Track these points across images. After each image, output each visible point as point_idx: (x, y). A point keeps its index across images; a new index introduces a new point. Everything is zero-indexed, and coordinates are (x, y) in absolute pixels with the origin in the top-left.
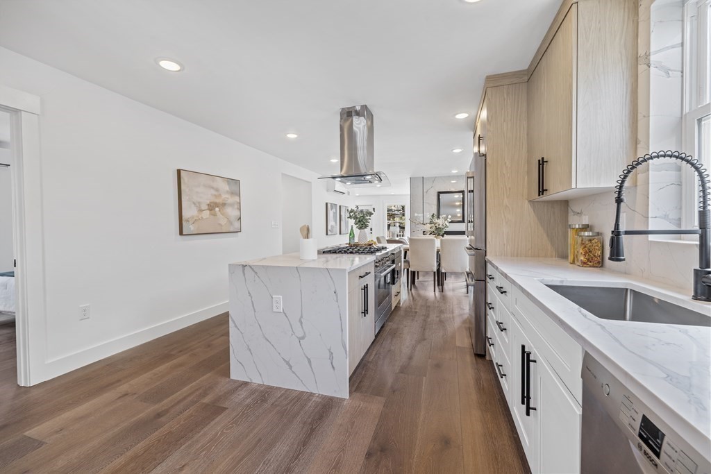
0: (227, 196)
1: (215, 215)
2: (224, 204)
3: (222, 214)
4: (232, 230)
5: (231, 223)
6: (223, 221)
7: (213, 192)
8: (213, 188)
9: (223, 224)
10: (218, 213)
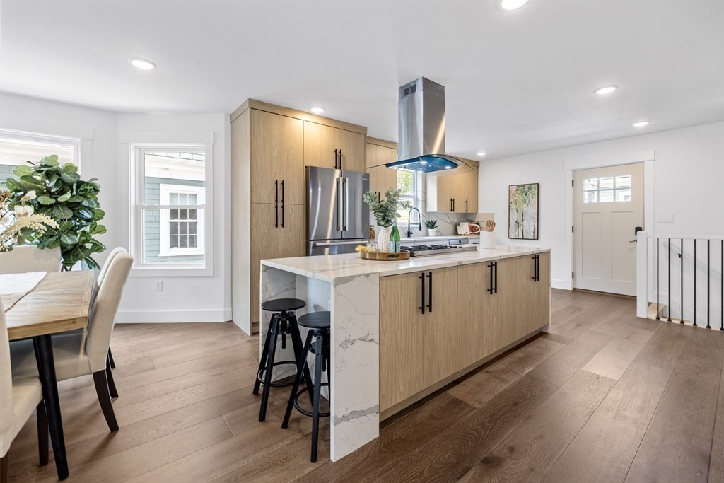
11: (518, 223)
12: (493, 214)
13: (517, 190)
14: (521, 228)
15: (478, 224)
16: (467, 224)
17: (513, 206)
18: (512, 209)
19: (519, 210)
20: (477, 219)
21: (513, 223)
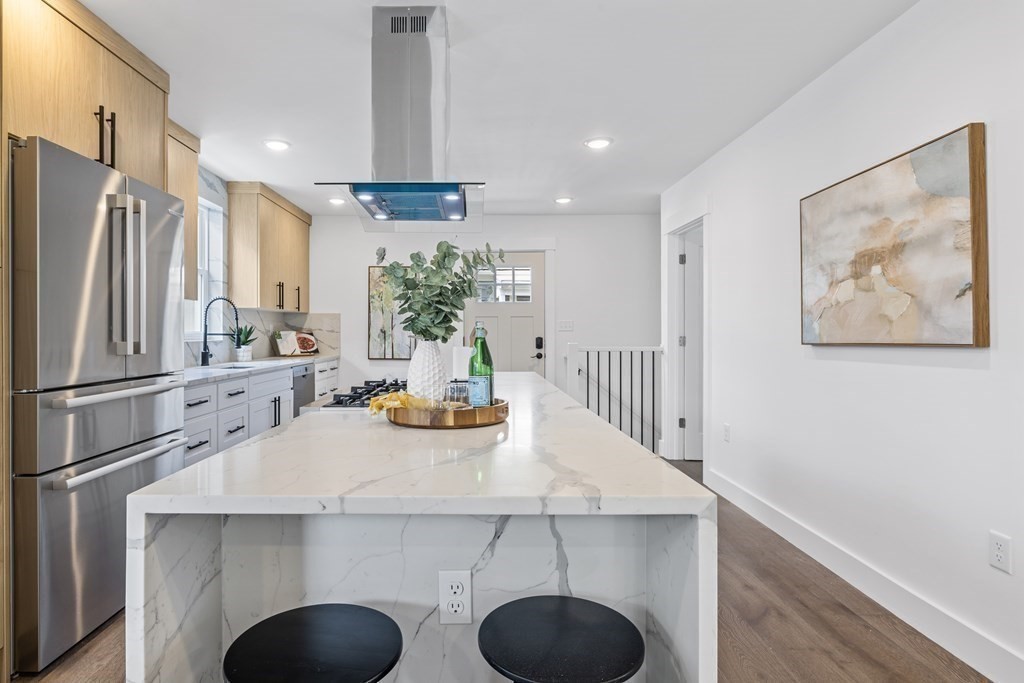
0: (909, 215)
1: (869, 289)
2: (898, 249)
3: (895, 283)
4: (927, 336)
5: (924, 311)
6: (897, 306)
7: (865, 220)
8: (864, 208)
9: (894, 318)
10: (881, 285)
11: (384, 332)
12: (339, 315)
13: (383, 275)
14: (389, 340)
15: (312, 334)
16: (294, 333)
17: (376, 303)
18: (374, 307)
19: (386, 309)
20: (307, 326)
21: (375, 332)
